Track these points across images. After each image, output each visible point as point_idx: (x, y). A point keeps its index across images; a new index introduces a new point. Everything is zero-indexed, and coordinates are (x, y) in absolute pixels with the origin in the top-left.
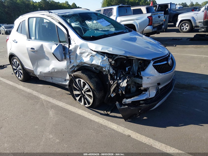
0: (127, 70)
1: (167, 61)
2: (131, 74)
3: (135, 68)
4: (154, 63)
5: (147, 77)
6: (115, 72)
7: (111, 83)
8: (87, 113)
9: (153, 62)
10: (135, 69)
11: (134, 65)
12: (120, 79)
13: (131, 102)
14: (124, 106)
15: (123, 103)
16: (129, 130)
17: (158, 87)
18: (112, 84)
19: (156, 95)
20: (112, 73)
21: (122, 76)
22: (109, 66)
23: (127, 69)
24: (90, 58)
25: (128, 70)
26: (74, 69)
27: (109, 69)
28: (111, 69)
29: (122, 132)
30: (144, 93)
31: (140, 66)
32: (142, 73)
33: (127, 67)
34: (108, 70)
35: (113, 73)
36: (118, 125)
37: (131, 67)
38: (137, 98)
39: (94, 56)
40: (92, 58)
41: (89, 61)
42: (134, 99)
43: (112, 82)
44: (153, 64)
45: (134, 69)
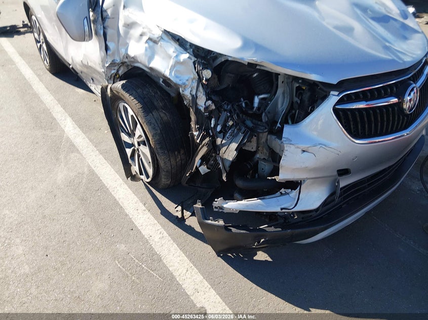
0: (256, 105)
1: (400, 95)
2: (263, 121)
3: (281, 101)
4: (340, 102)
5: (304, 146)
6: (213, 107)
7: (198, 139)
8: (136, 199)
9: (338, 98)
10: (282, 105)
11: (280, 91)
12: (224, 132)
13: (238, 211)
14: (214, 220)
15: (215, 210)
16: (212, 290)
17: (338, 182)
18: (198, 141)
19: (325, 204)
20: (202, 109)
21: (231, 123)
22: (195, 84)
23: (257, 100)
24: (147, 45)
25: (260, 103)
26: (118, 71)
27: (194, 93)
28: (202, 95)
29: (188, 293)
30: (287, 194)
31: (296, 99)
32: (288, 130)
33: (259, 95)
34: (193, 96)
35: (206, 108)
36: (193, 263)
37: (269, 95)
38: (257, 205)
39: (155, 42)
40: (150, 47)
41: (144, 57)
42: (247, 206)
43: (199, 136)
44: (335, 105)
45: (279, 105)
